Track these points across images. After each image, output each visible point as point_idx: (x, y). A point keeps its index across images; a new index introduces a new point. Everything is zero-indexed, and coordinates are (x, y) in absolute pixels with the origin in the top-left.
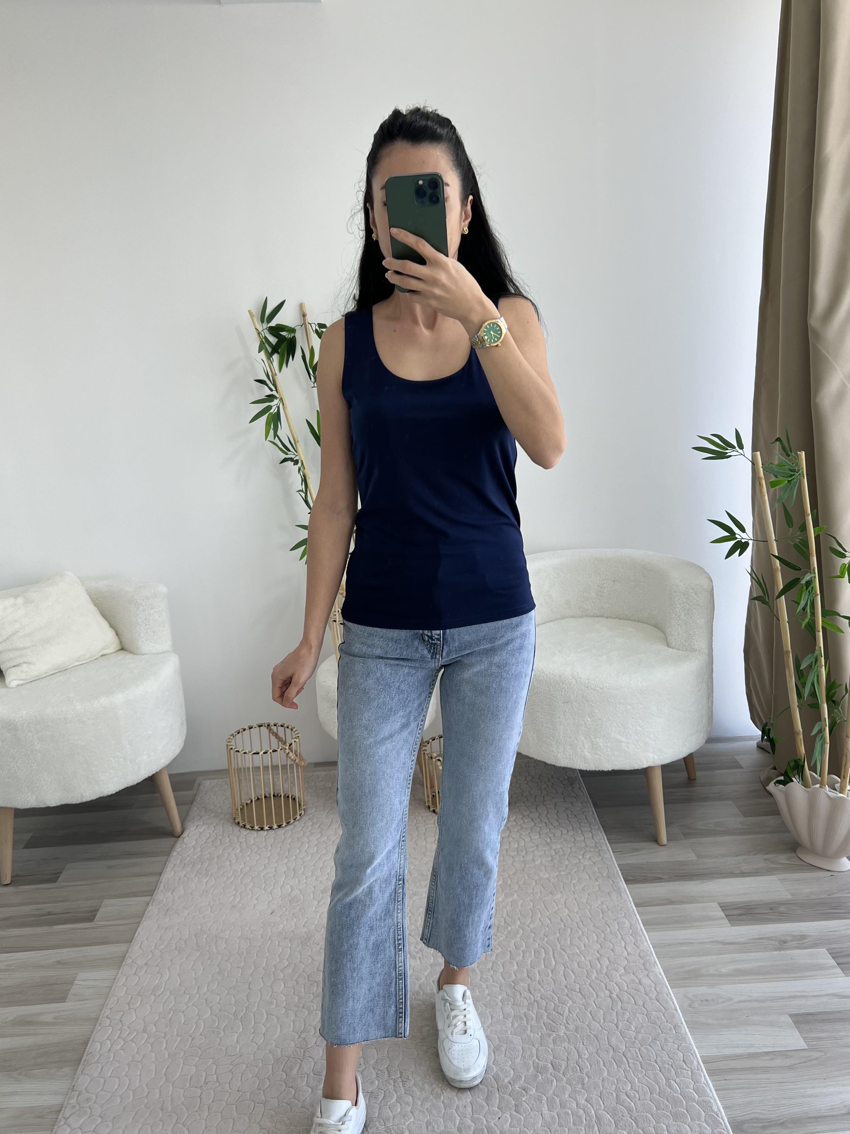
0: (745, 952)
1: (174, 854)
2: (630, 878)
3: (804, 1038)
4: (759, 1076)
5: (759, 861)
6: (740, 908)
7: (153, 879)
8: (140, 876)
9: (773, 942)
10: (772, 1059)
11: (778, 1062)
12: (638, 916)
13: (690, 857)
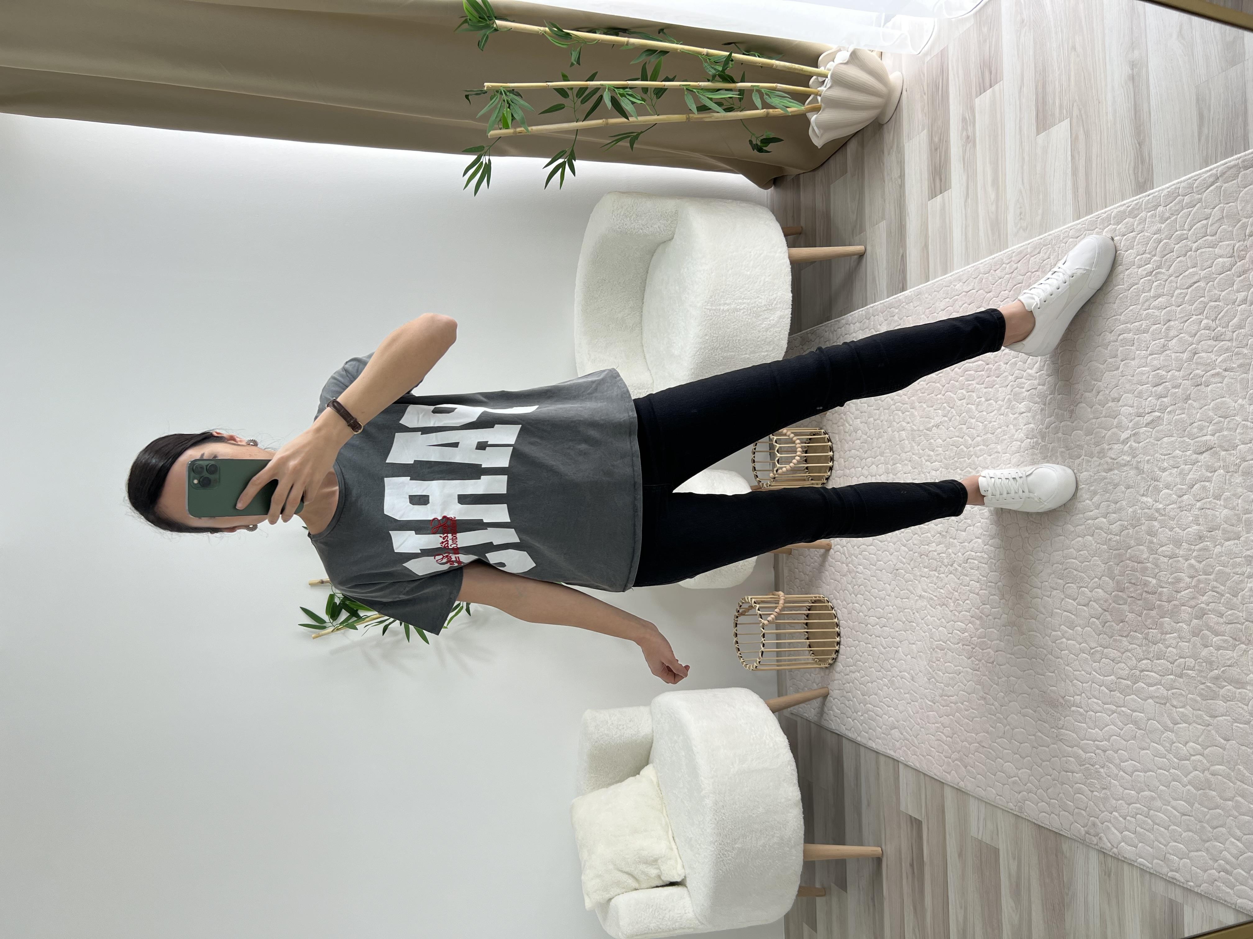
0: (976, 176)
1: (859, 739)
2: (901, 285)
3: (1060, 122)
4: (1094, 165)
5: (890, 160)
6: (934, 180)
7: (882, 759)
8: (878, 774)
9: (968, 149)
10: (1079, 153)
11: (1082, 146)
12: (938, 279)
13: (883, 225)
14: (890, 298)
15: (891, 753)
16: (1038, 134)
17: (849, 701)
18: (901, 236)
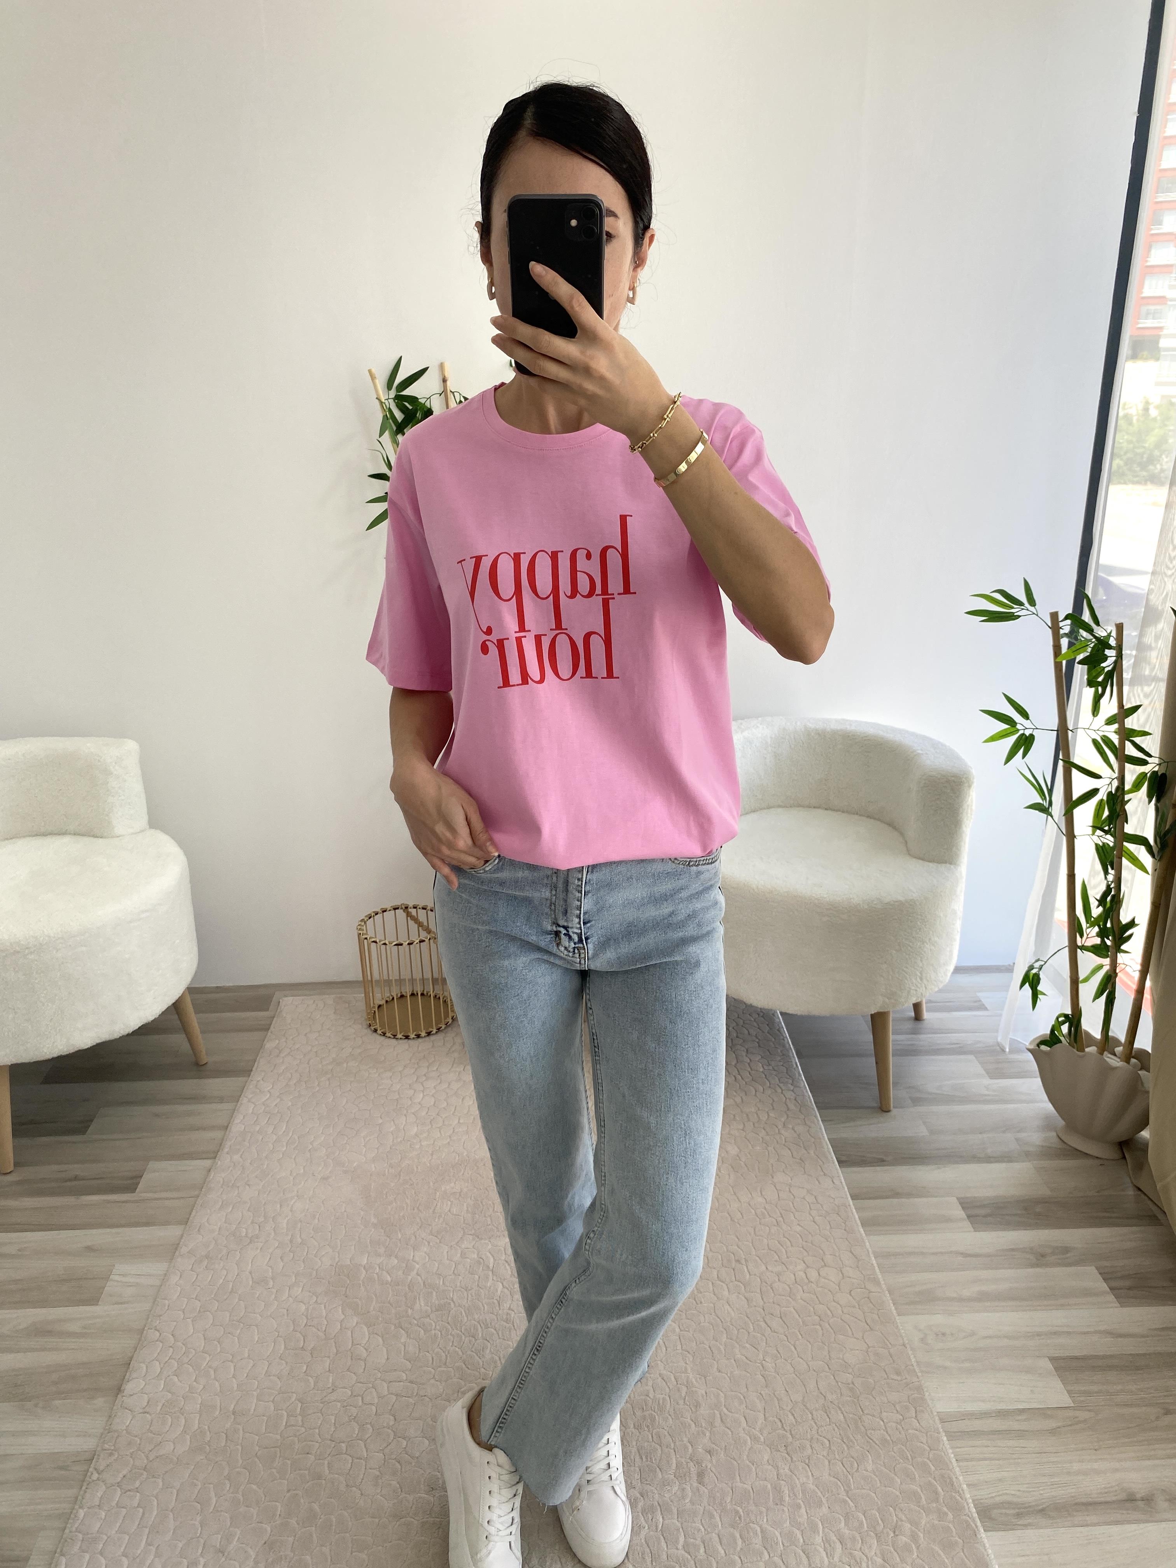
2: (844, 1158)
3: (1069, 1392)
4: (1013, 1443)
5: (1009, 1141)
6: (984, 1206)
8: (198, 1129)
9: (1029, 1256)
10: (1028, 1420)
11: (1036, 1424)
12: (855, 1214)
14: (829, 1144)
15: (226, 1149)
16: (1053, 1359)
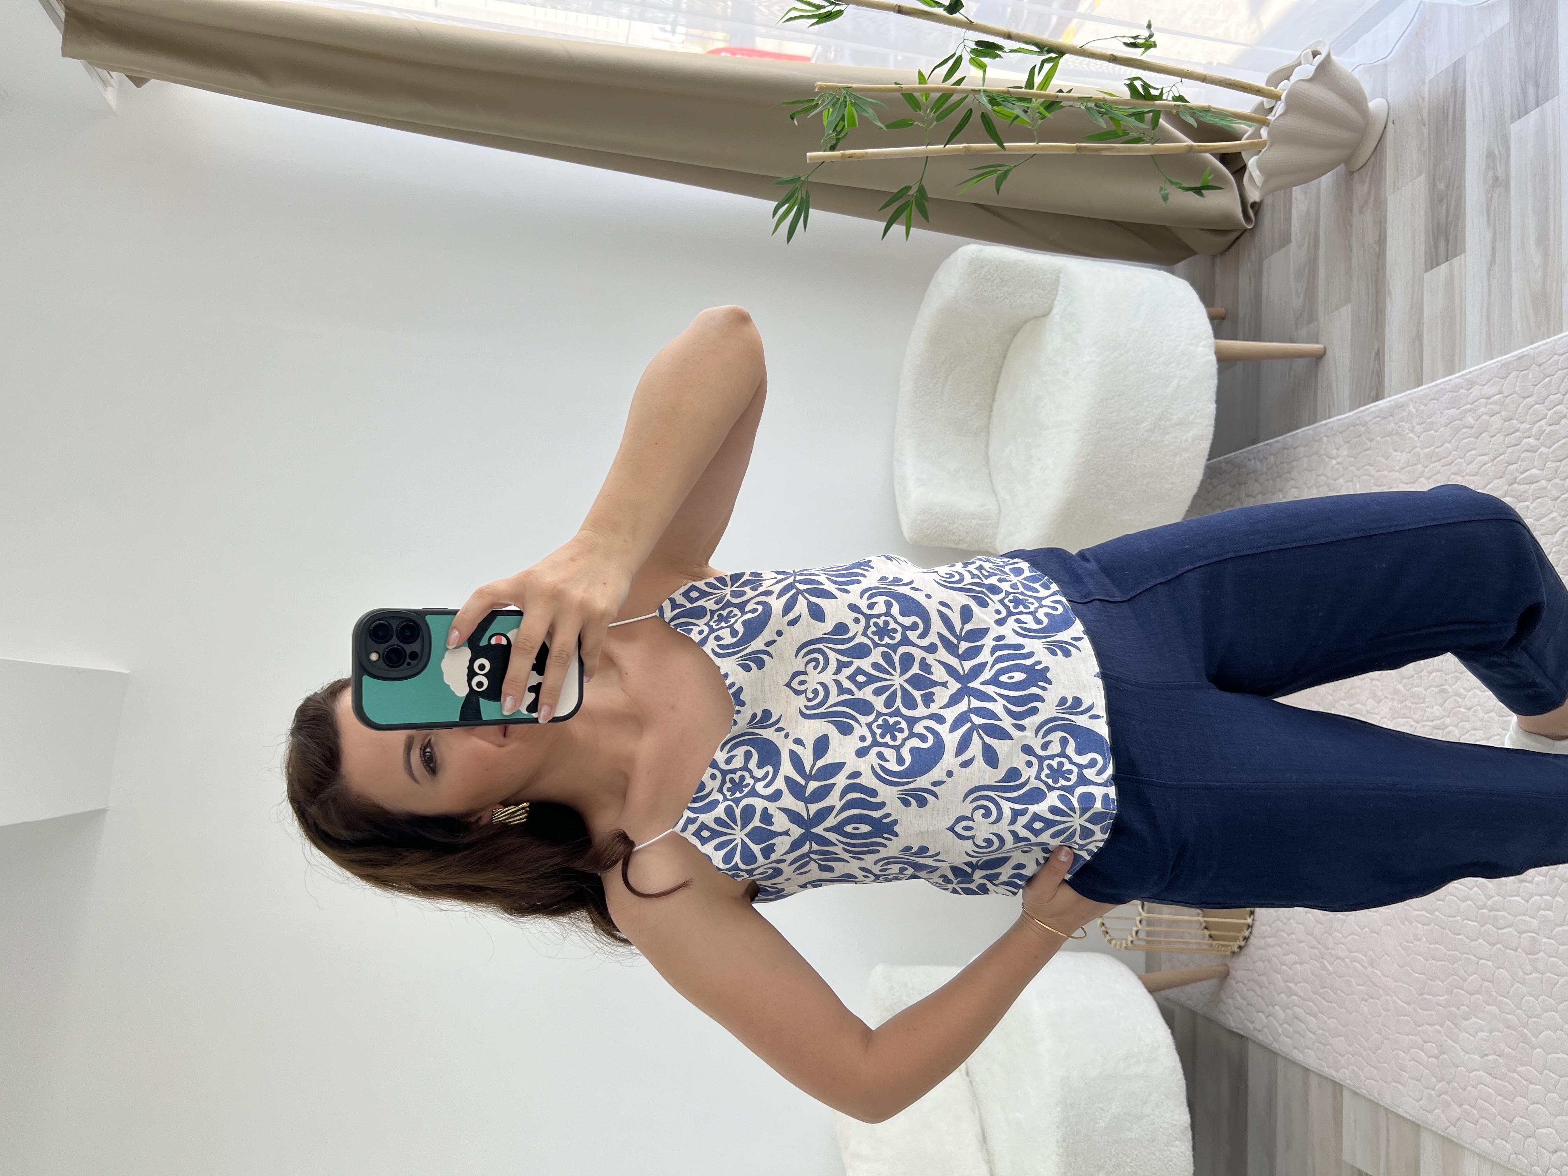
0: (1510, 232)
1: (1276, 1046)
2: (1374, 393)
6: (1436, 242)
7: (1313, 1081)
8: (1307, 1101)
9: (1496, 195)
12: (1438, 382)
13: (1346, 312)
14: (1355, 412)
15: (1331, 1073)
17: (1261, 987)
18: (1376, 323)
